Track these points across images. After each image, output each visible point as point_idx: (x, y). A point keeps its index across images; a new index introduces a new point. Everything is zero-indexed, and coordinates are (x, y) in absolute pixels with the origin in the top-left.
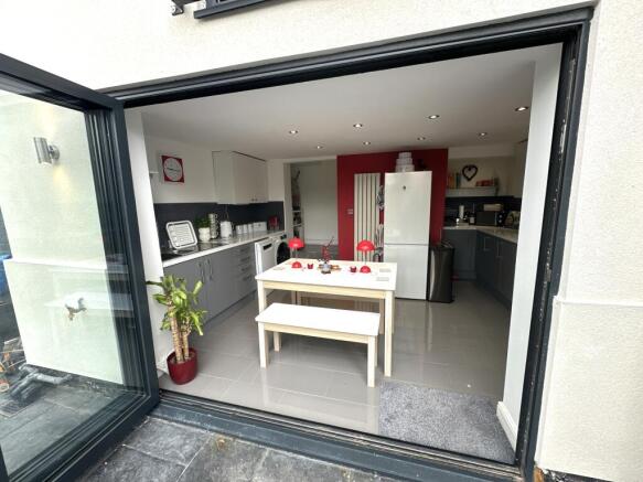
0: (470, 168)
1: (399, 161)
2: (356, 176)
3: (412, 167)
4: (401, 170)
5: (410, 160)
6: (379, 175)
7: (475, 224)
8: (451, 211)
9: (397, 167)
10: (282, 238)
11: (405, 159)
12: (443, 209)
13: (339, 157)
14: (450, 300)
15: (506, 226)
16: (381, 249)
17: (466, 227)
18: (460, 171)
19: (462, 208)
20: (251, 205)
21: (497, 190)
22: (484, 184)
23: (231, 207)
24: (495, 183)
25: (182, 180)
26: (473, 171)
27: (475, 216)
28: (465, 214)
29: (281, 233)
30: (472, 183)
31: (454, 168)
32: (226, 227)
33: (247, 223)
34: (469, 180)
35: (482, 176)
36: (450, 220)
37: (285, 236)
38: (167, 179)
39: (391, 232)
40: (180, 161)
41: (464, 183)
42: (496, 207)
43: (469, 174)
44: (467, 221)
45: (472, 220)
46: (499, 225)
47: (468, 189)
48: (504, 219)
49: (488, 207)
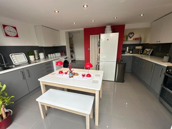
0: (131, 33)
1: (106, 29)
2: (91, 36)
3: (111, 31)
4: (107, 33)
5: (110, 29)
6: (99, 35)
7: (132, 53)
8: (124, 49)
9: (105, 32)
10: (65, 58)
11: (108, 28)
12: (121, 48)
13: (85, 29)
14: (123, 82)
15: (144, 54)
16: (99, 63)
17: (129, 54)
18: (128, 35)
19: (128, 48)
20: (53, 47)
21: (141, 41)
22: (136, 39)
23: (45, 48)
24: (140, 39)
25: (17, 36)
26: (133, 34)
27: (132, 51)
28: (129, 50)
29: (65, 57)
30: (132, 39)
31: (126, 33)
32: (42, 55)
33: (52, 53)
34: (131, 38)
35: (135, 36)
36: (124, 52)
37: (67, 58)
38: (7, 35)
39: (103, 57)
40: (15, 28)
41: (129, 39)
42: (140, 47)
43: (131, 36)
44: (129, 52)
45: (131, 52)
46: (141, 54)
47: (130, 41)
48: (143, 52)
49: (137, 47)
